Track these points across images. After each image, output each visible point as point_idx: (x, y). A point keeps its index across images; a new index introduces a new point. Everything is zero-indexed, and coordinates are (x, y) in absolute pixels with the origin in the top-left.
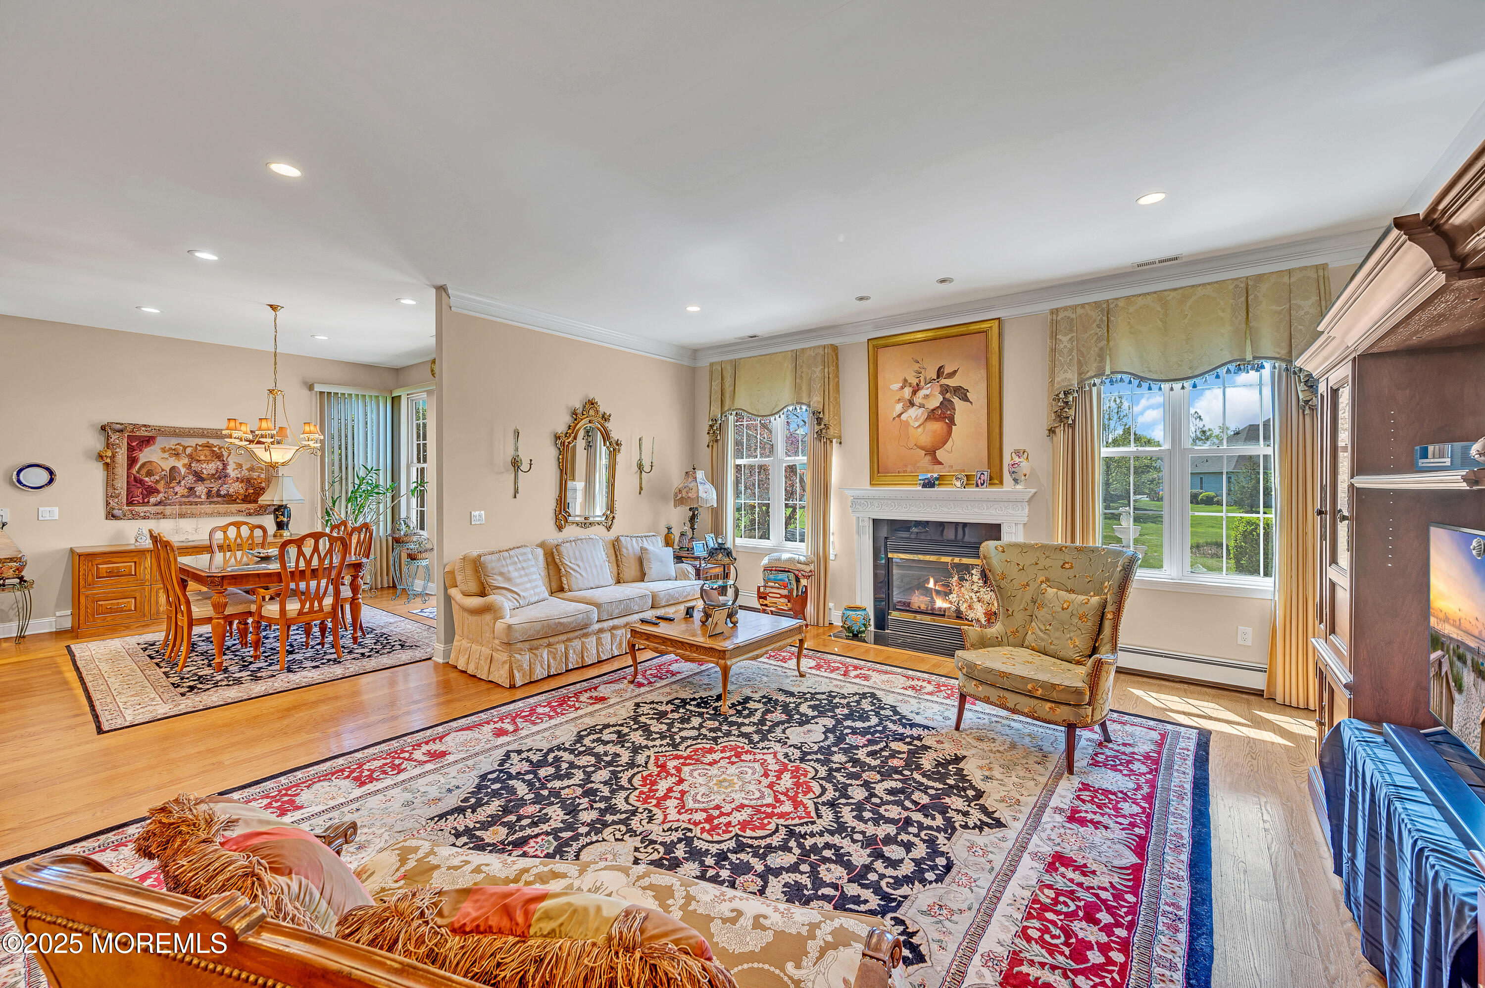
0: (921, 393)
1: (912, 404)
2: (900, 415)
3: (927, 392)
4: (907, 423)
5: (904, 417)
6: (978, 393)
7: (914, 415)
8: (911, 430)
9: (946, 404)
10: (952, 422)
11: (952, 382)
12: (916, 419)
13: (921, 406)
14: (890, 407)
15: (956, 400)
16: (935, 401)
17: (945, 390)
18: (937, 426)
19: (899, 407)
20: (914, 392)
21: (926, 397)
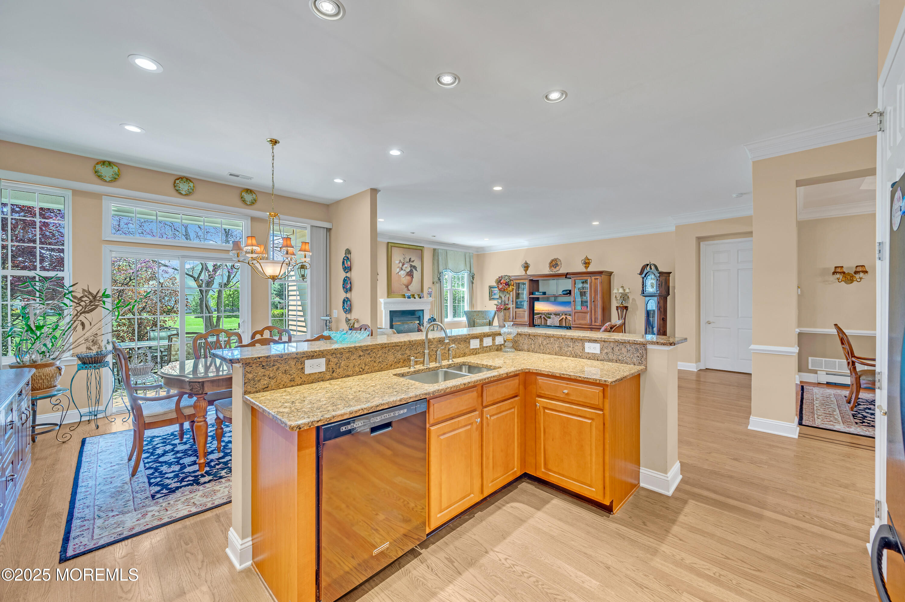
0: (405, 266)
1: (402, 269)
2: (398, 273)
3: (406, 266)
4: (400, 276)
5: (399, 273)
6: (419, 269)
7: (402, 273)
8: (402, 278)
9: (411, 271)
10: (413, 277)
11: (413, 264)
12: (403, 275)
13: (405, 270)
14: (395, 269)
15: (414, 270)
16: (408, 269)
17: (411, 266)
18: (408, 278)
19: (398, 270)
20: (403, 265)
21: (406, 267)
